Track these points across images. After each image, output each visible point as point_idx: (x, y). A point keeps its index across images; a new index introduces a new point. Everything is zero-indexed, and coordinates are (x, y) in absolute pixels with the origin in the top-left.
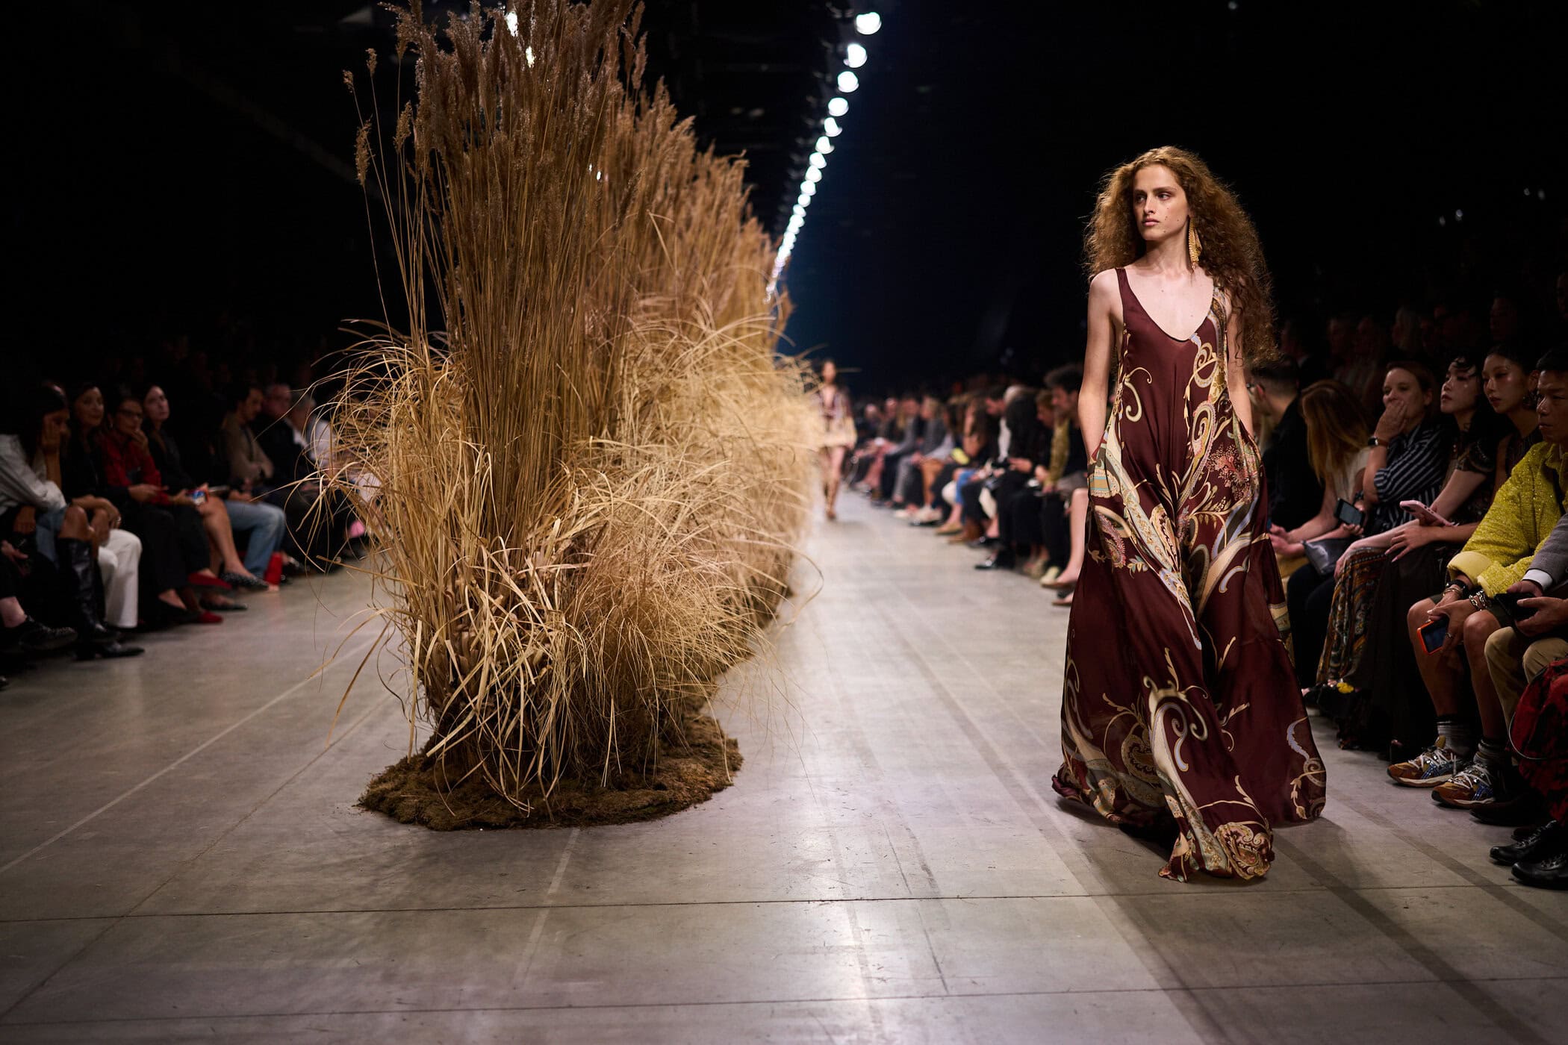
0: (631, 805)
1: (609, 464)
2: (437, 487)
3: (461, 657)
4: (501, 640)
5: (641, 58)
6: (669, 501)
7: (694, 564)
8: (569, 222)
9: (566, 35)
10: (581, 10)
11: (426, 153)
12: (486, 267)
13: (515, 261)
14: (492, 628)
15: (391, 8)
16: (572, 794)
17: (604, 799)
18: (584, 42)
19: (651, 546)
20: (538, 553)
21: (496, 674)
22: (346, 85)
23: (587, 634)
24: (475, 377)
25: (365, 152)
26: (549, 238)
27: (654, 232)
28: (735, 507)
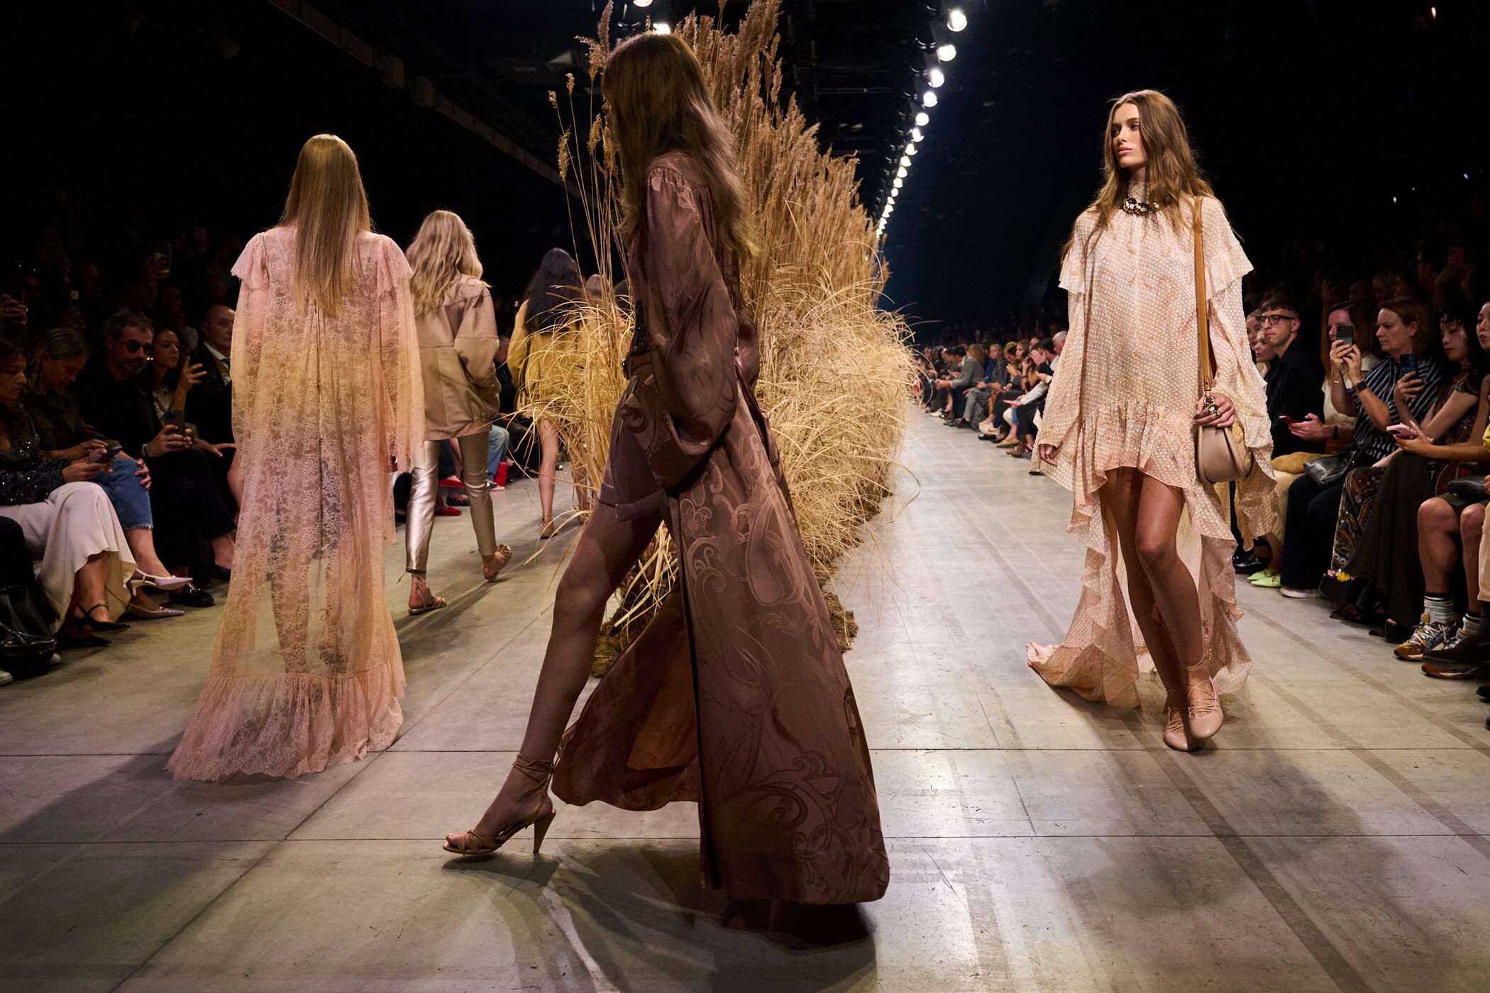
5: (778, 78)
7: (820, 476)
9: (721, 56)
10: (731, 40)
11: (613, 155)
15: (585, 41)
18: (734, 63)
21: (668, 562)
22: (551, 103)
25: (565, 155)
27: (788, 214)
28: (851, 430)
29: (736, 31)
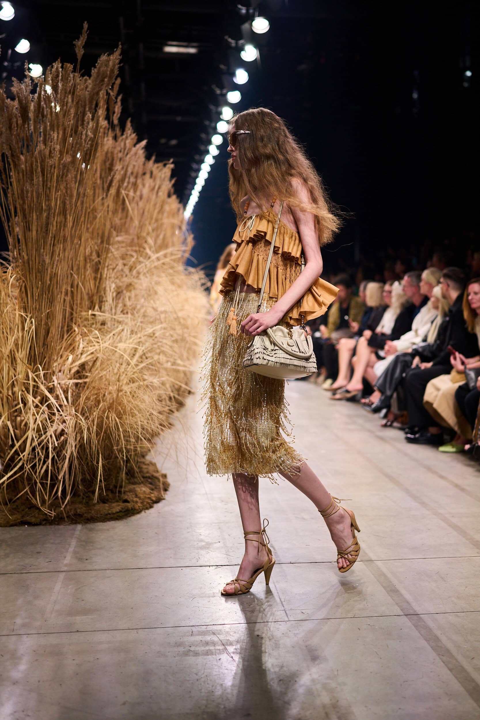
0: (110, 512)
1: (99, 326)
2: (4, 338)
3: (16, 431)
4: (39, 422)
5: (118, 108)
6: (131, 346)
7: (144, 380)
8: (78, 194)
9: (78, 92)
10: (86, 80)
12: (33, 216)
13: (49, 214)
14: (34, 415)
16: (77, 506)
17: (95, 508)
18: (87, 97)
19: (122, 370)
20: (60, 374)
21: (36, 440)
23: (87, 418)
24: (26, 278)
26: (68, 202)
27: (124, 200)
28: (166, 349)
29: (90, 76)
